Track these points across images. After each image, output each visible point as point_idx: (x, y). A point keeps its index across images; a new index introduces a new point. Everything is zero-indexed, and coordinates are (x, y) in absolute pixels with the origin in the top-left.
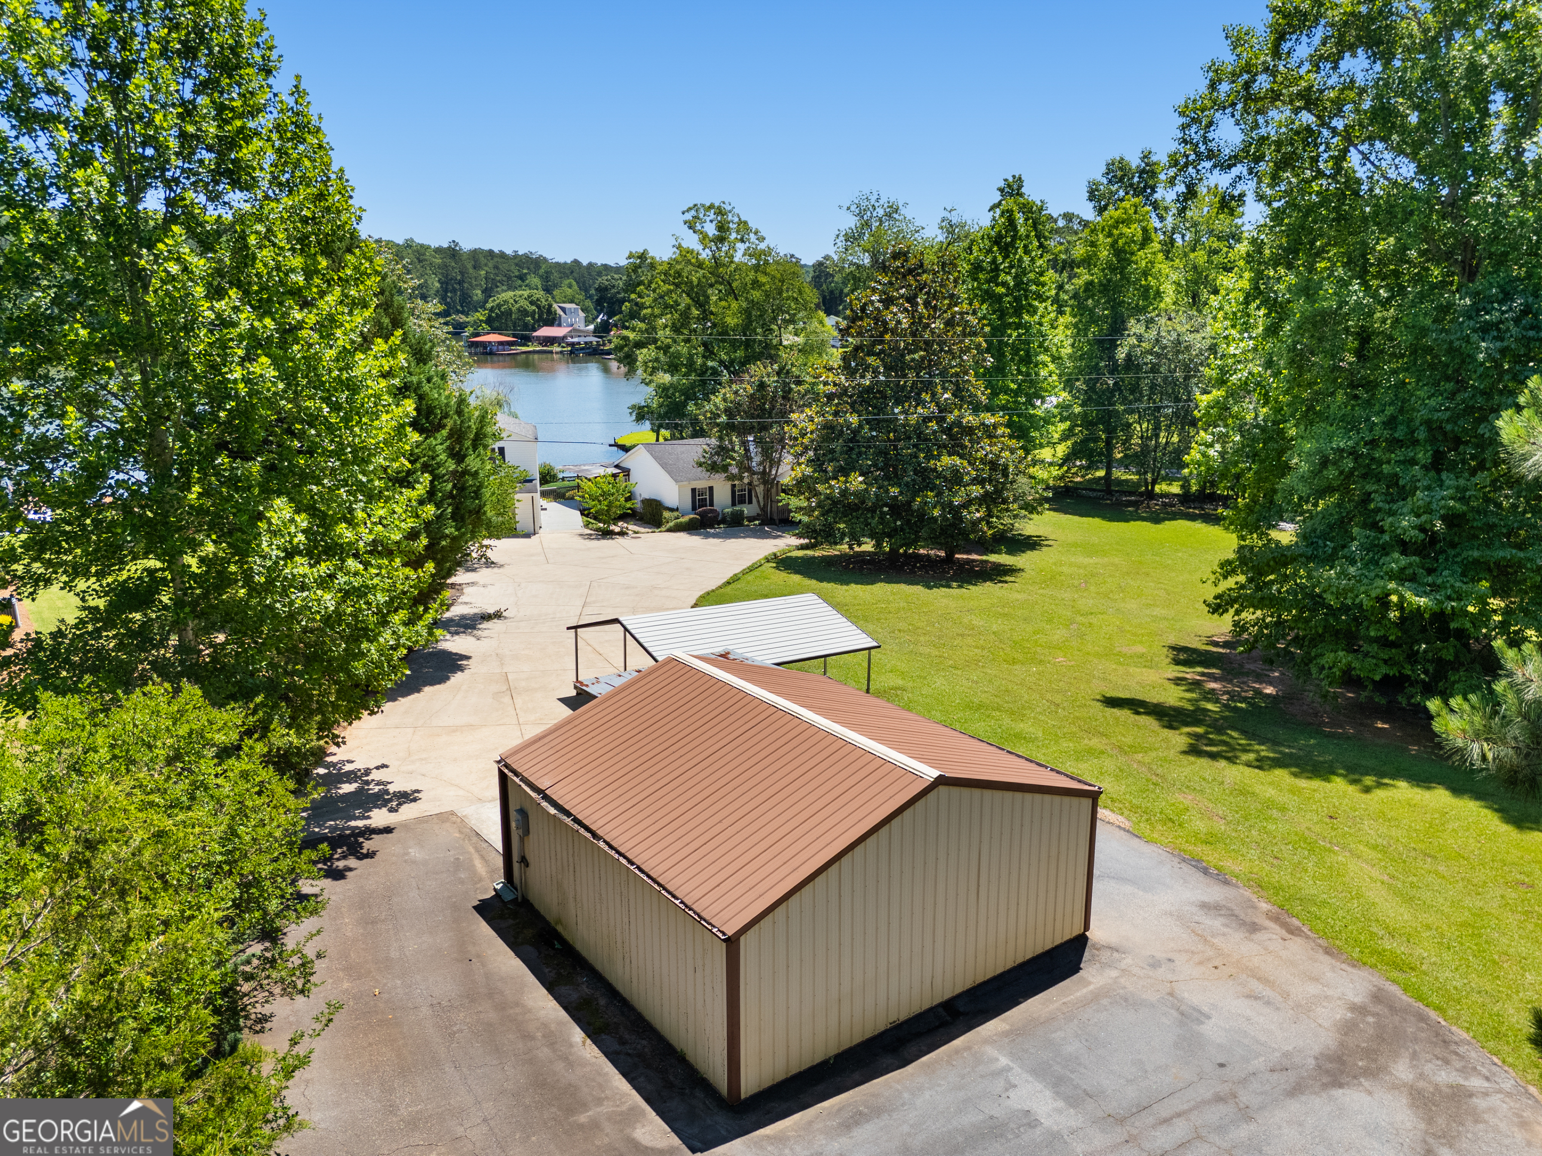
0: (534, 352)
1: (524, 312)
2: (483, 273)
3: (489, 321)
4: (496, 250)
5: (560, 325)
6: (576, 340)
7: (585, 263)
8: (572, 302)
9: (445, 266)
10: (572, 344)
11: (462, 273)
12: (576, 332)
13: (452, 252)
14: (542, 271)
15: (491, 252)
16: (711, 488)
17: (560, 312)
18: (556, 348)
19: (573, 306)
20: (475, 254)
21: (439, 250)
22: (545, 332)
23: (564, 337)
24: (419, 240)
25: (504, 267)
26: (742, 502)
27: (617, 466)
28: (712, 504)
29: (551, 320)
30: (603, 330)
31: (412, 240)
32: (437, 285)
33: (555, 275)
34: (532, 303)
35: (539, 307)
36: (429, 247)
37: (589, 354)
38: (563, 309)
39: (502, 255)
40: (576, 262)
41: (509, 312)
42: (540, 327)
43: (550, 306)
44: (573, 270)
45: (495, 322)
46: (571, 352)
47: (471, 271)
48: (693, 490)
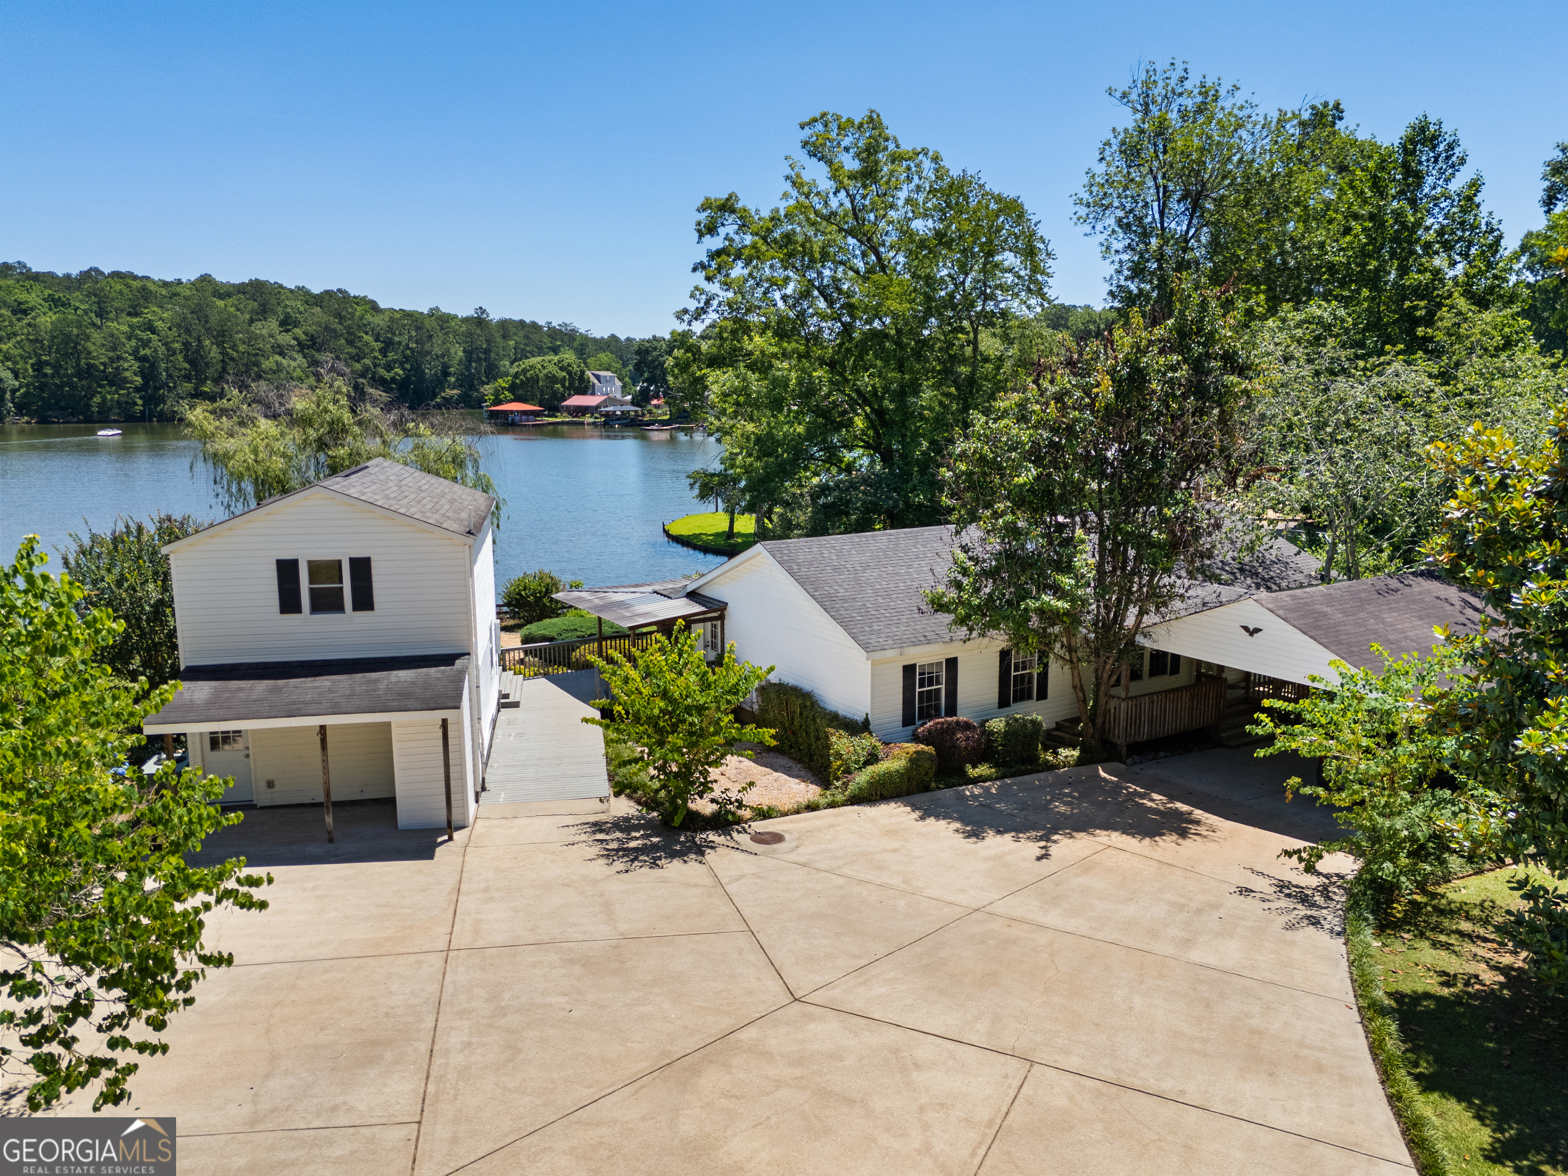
0: (563, 423)
1: (552, 379)
2: (512, 343)
3: (512, 388)
4: (528, 321)
5: (593, 394)
6: (611, 409)
7: (623, 337)
8: (607, 370)
9: (469, 334)
10: (607, 415)
11: (488, 341)
12: (611, 401)
13: (479, 321)
14: (576, 344)
15: (522, 323)
16: (952, 664)
17: (593, 380)
18: (588, 419)
19: (609, 374)
20: (505, 325)
21: (466, 320)
22: (576, 401)
23: (598, 407)
24: (445, 309)
25: (535, 337)
26: (1023, 695)
27: (693, 596)
28: (952, 710)
29: (584, 388)
30: (642, 399)
31: (437, 309)
32: (461, 354)
33: (591, 348)
34: (562, 369)
35: (569, 373)
36: (456, 317)
37: (626, 425)
38: (598, 377)
39: (534, 325)
40: (613, 337)
41: (535, 380)
42: (570, 396)
43: (583, 373)
44: (612, 344)
45: (519, 391)
46: (605, 423)
47: (498, 340)
48: (909, 670)
